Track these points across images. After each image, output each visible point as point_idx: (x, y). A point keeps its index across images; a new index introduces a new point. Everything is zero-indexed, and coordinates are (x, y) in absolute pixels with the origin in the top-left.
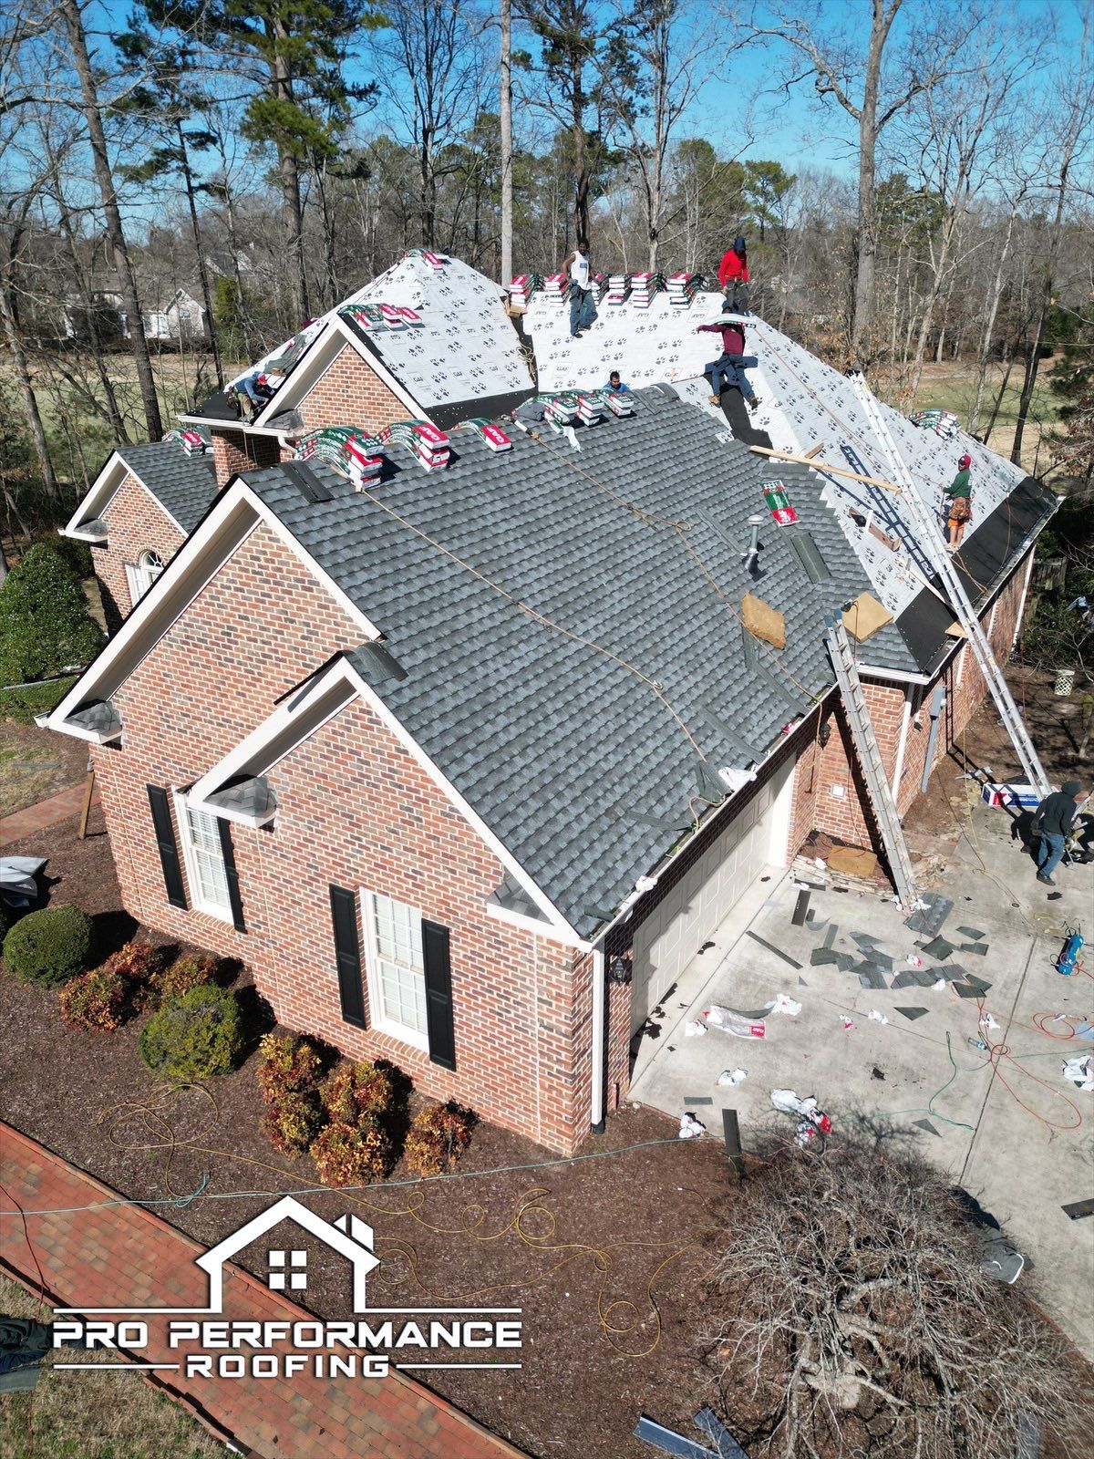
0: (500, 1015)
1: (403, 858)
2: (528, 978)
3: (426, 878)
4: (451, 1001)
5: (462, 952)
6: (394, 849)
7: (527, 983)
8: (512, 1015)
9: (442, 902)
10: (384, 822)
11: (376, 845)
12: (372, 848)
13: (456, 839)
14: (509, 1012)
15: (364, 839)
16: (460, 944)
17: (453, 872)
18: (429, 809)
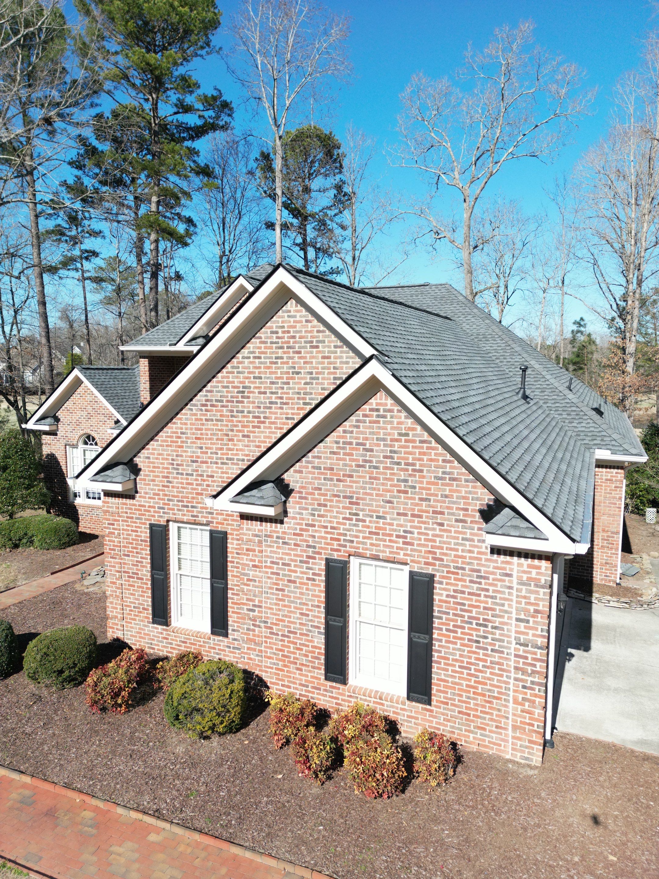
0: (478, 642)
1: (395, 523)
2: (506, 603)
3: (416, 535)
4: (431, 639)
5: (445, 593)
6: (388, 517)
7: (506, 608)
8: (489, 640)
9: (430, 552)
10: (381, 495)
11: (372, 516)
12: (368, 519)
13: (446, 496)
14: (486, 638)
15: (361, 513)
16: (444, 586)
17: (442, 525)
18: (424, 477)
